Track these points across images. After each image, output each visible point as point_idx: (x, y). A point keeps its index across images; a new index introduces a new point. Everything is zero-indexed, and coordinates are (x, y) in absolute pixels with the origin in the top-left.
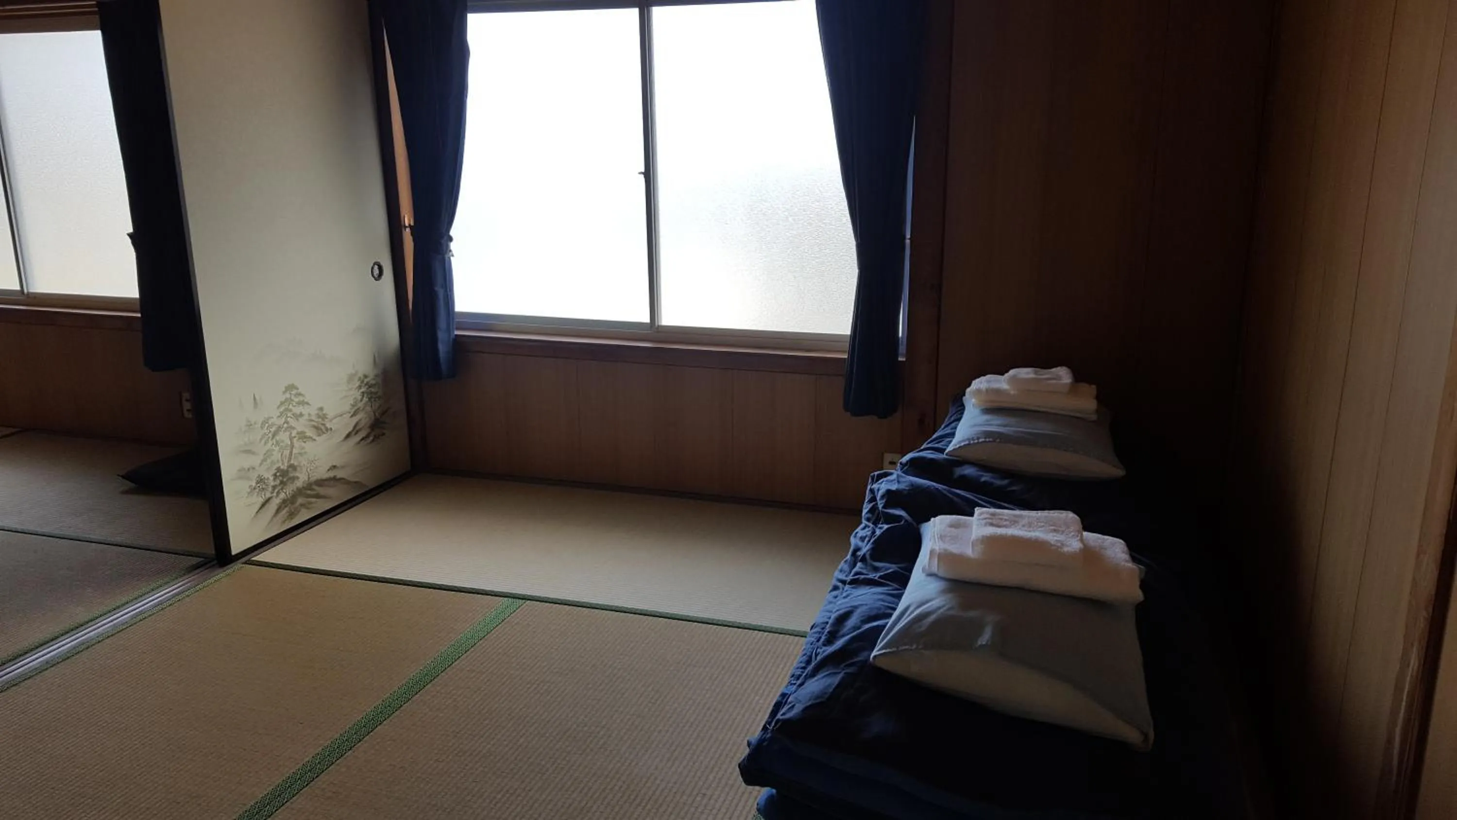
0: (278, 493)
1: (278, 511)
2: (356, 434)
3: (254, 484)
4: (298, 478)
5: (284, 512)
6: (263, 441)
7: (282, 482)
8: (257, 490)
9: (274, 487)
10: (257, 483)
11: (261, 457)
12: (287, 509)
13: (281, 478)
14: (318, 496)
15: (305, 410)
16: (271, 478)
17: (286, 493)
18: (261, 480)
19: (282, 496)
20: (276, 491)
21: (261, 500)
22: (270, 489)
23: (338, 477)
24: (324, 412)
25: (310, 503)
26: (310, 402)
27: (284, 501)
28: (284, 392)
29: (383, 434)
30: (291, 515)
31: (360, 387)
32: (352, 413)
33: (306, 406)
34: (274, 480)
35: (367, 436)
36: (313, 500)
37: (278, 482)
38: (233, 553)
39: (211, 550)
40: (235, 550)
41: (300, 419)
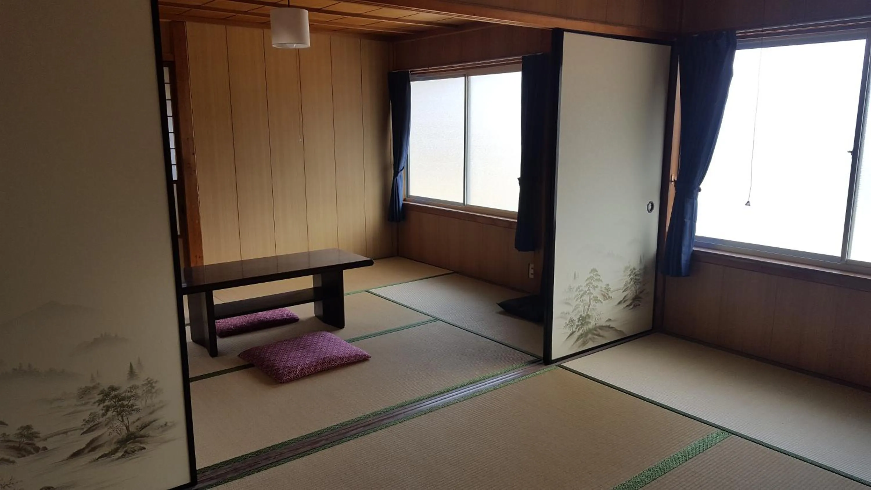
0: (579, 329)
1: (577, 340)
2: (624, 302)
3: (568, 322)
4: (590, 323)
5: (580, 341)
6: (576, 299)
7: (582, 324)
8: (569, 326)
9: (577, 326)
10: (569, 322)
11: (574, 308)
12: (582, 339)
13: (581, 321)
14: (599, 335)
15: (600, 284)
16: (577, 320)
17: (583, 330)
18: (571, 321)
19: (581, 331)
20: (578, 328)
21: (570, 332)
22: (575, 326)
23: (611, 326)
24: (609, 287)
25: (594, 338)
26: (603, 280)
27: (582, 335)
28: (590, 273)
29: (639, 305)
30: (584, 343)
31: (630, 275)
32: (624, 290)
33: (600, 282)
34: (578, 322)
35: (631, 304)
36: (596, 337)
37: (580, 323)
38: (553, 358)
39: (541, 355)
40: (553, 357)
41: (596, 289)
